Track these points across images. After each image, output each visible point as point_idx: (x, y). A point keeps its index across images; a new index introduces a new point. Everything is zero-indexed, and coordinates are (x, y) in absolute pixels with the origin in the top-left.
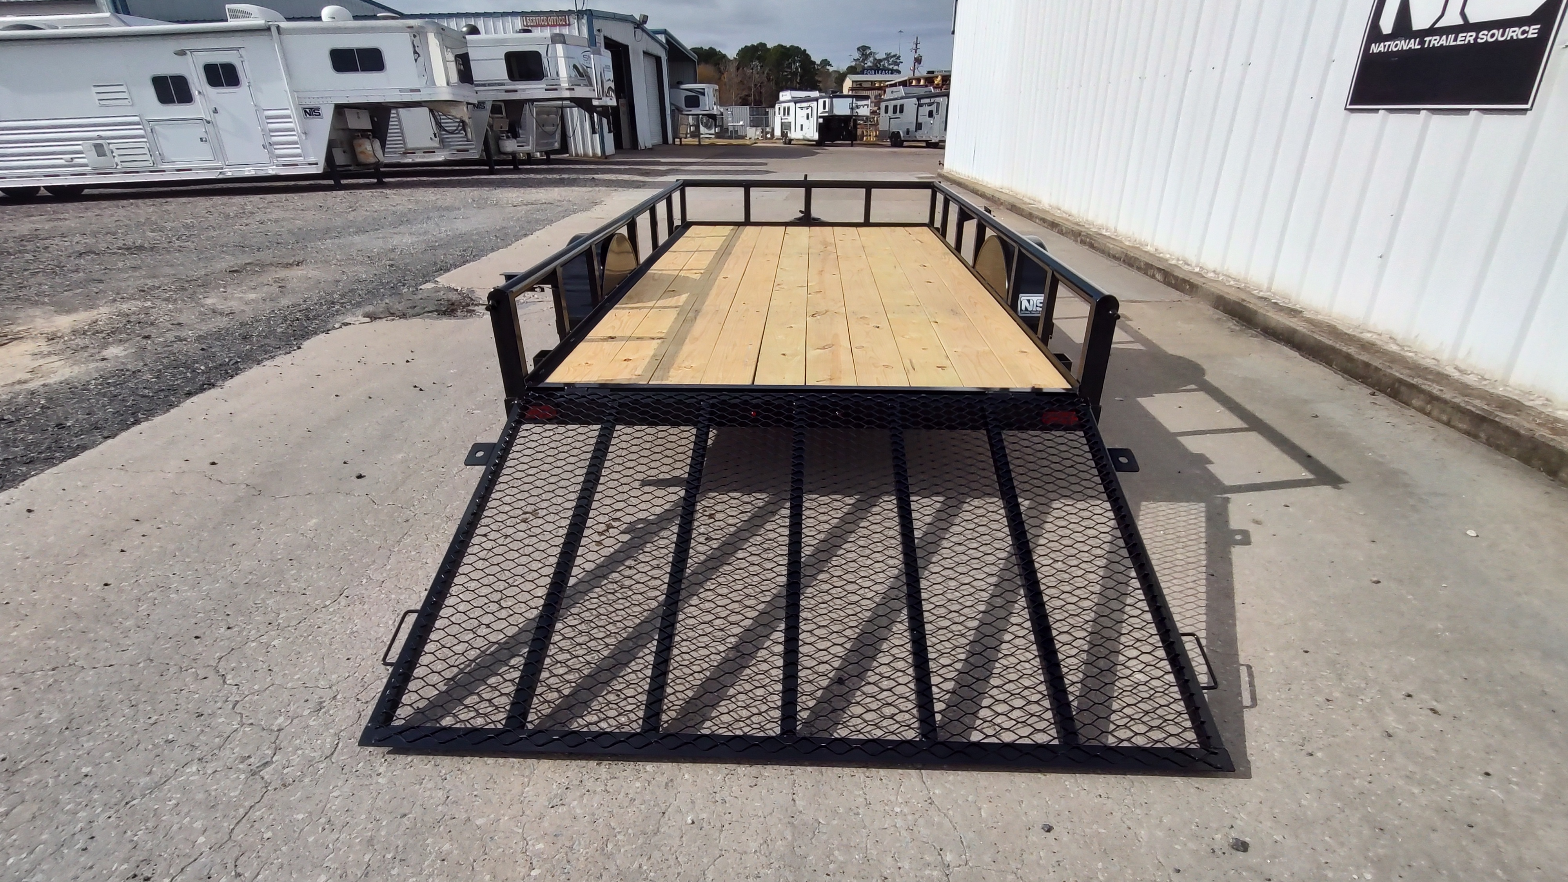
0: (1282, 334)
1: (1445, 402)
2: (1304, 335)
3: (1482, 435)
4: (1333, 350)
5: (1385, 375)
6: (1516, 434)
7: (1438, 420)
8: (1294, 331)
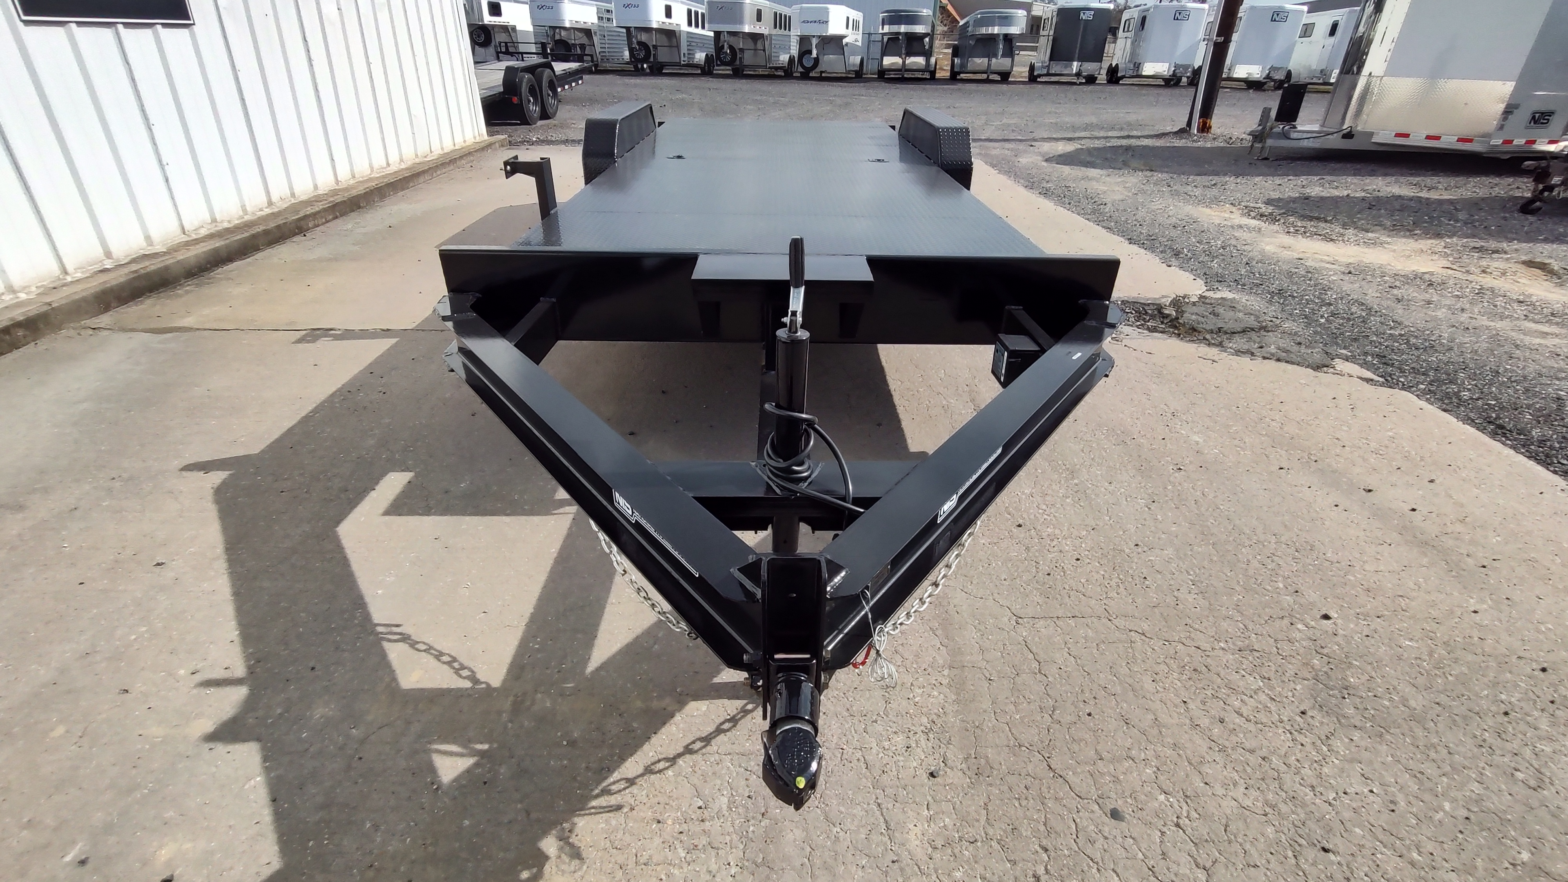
0: (209, 262)
1: (319, 212)
2: (227, 246)
3: (338, 214)
4: (254, 236)
5: (290, 223)
6: (344, 201)
7: (323, 224)
8: (216, 250)
